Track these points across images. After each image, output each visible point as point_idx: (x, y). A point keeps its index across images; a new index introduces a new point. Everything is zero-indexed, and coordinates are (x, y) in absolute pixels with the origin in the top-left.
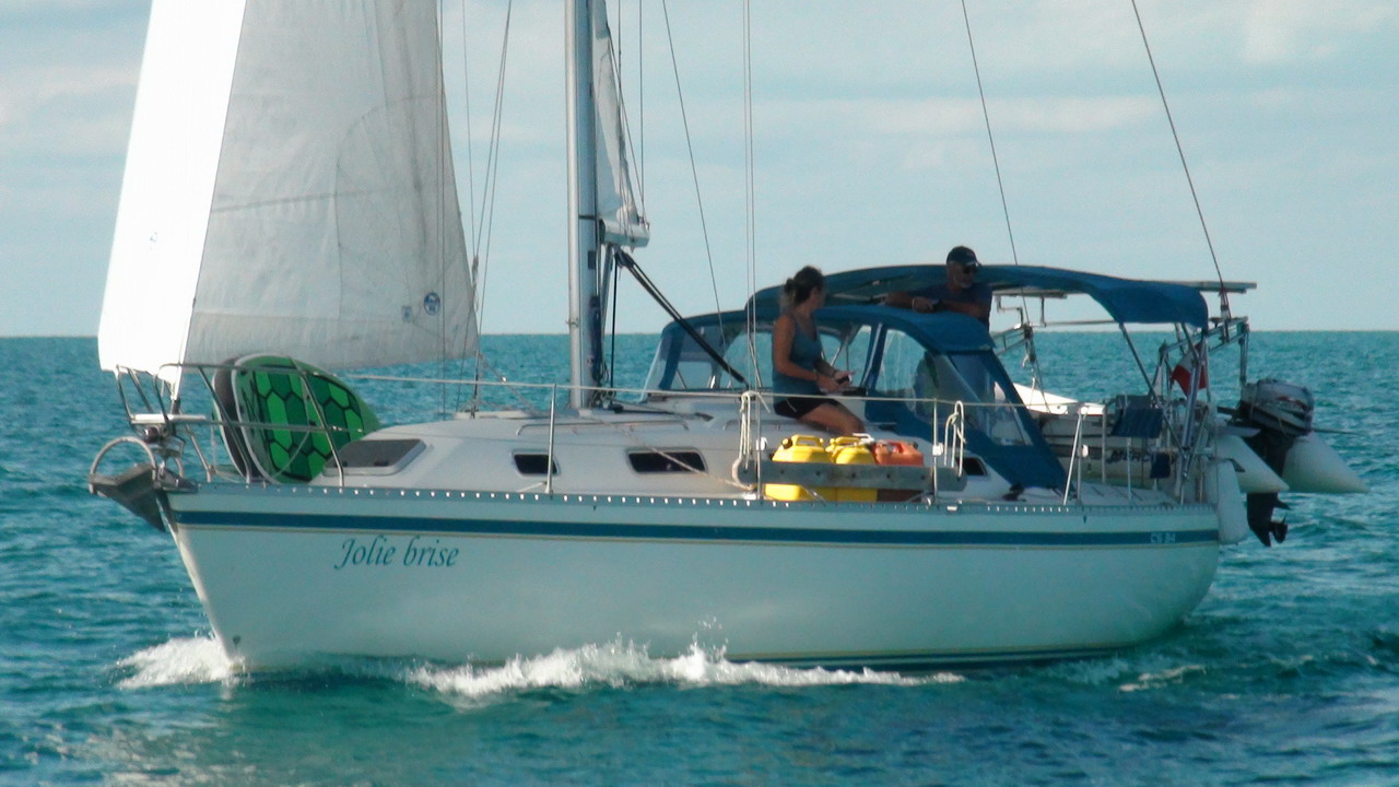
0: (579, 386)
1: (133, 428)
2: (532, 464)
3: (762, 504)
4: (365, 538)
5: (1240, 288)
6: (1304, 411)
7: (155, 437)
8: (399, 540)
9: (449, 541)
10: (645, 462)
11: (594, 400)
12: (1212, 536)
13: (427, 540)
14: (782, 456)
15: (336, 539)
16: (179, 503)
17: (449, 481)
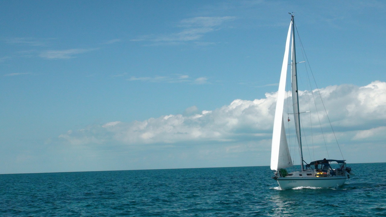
0: (302, 170)
1: (274, 174)
2: (301, 175)
3: (317, 177)
4: (290, 181)
5: (345, 160)
6: (351, 169)
7: (276, 174)
8: (292, 181)
9: (296, 181)
10: (308, 175)
11: (303, 170)
12: (345, 178)
13: (294, 181)
14: (317, 174)
15: (288, 181)
16: (278, 179)
17: (295, 177)
